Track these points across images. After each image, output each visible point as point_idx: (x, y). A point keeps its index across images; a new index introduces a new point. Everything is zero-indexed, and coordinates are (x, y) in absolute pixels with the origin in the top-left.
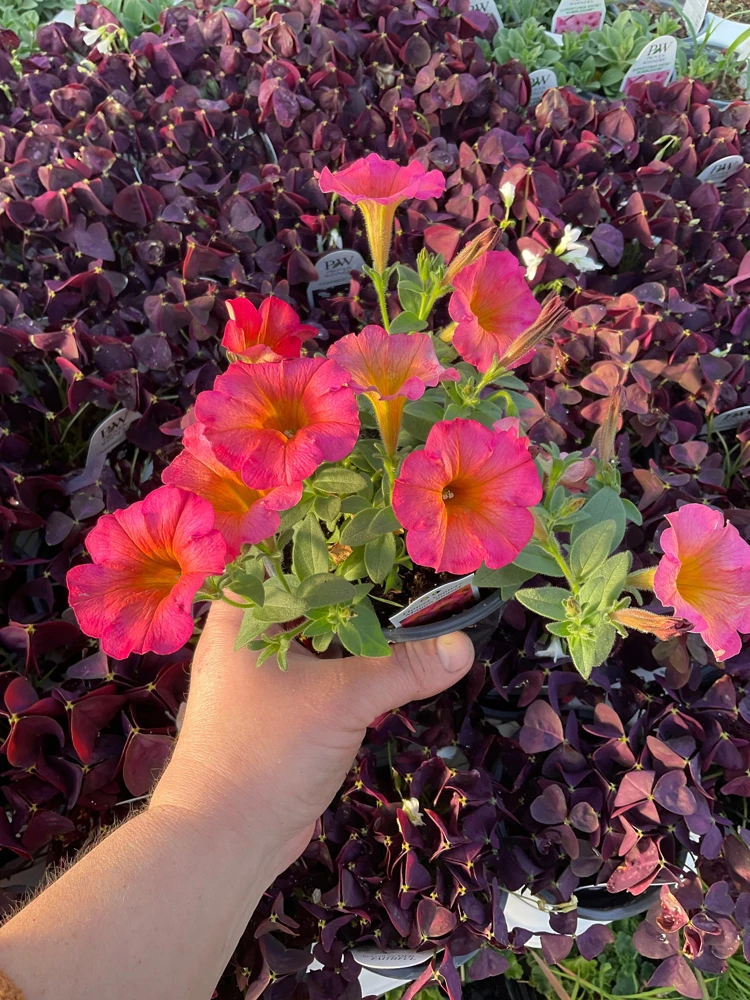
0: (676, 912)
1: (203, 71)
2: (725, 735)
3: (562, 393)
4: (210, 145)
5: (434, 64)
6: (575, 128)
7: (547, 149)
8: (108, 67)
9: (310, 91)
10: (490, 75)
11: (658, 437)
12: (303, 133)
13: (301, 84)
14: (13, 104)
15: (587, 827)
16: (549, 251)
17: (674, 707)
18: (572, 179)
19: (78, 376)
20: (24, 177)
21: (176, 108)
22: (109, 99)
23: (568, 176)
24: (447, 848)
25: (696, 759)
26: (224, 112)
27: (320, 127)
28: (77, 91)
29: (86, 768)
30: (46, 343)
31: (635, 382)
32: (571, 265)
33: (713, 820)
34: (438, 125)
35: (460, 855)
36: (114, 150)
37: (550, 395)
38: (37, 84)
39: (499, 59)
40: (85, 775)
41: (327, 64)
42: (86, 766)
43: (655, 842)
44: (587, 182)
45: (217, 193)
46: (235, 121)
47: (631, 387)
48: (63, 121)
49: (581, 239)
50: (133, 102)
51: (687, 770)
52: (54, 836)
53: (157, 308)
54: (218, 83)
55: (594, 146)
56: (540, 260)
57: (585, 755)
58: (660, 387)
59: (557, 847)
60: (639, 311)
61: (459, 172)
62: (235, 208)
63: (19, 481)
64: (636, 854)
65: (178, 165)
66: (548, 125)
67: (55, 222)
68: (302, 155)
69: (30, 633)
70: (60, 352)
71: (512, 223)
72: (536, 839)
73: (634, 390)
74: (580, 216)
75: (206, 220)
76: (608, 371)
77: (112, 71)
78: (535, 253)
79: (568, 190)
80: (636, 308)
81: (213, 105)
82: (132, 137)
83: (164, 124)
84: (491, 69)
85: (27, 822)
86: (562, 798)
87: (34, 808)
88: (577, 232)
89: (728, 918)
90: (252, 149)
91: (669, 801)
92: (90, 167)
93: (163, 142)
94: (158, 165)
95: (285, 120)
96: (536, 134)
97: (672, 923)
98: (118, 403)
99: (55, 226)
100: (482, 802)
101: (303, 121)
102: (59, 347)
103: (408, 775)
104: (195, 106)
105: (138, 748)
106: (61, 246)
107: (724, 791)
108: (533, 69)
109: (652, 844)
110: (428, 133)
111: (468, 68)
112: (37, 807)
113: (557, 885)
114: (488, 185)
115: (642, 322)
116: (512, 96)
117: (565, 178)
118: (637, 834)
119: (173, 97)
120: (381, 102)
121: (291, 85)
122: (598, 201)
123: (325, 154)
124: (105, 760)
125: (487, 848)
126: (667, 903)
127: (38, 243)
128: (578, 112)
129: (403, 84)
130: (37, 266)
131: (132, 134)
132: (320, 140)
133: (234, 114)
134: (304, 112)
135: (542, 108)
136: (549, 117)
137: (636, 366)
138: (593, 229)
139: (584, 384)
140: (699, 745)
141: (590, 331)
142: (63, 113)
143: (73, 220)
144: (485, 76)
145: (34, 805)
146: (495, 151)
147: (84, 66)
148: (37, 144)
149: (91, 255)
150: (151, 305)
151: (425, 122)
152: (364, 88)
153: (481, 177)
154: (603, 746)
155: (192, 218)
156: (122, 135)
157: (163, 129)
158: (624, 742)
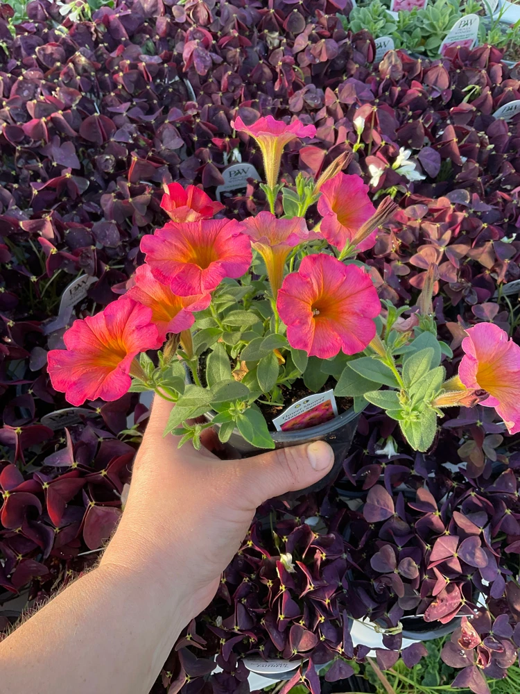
0: (472, 636)
1: (144, 35)
2: (508, 512)
3: (396, 267)
4: (148, 87)
5: (307, 32)
6: (407, 78)
7: (387, 93)
8: (76, 31)
9: (219, 50)
10: (347, 40)
11: (463, 300)
12: (214, 79)
13: (213, 45)
14: (9, 57)
15: (411, 575)
16: (388, 166)
17: (473, 491)
18: (405, 115)
19: (54, 251)
20: (17, 108)
21: (125, 61)
22: (77, 53)
23: (401, 113)
24: (312, 589)
25: (487, 528)
26: (159, 64)
27: (226, 75)
28: (54, 48)
29: (57, 530)
30: (31, 227)
31: (448, 260)
32: (404, 177)
33: (499, 571)
34: (310, 75)
35: (321, 594)
36: (80, 90)
37: (387, 269)
38: (26, 43)
39: (353, 29)
40: (56, 535)
41: (231, 31)
42: (57, 529)
43: (458, 586)
44: (415, 117)
45: (153, 122)
46: (166, 70)
47: (445, 264)
48: (45, 69)
49: (411, 158)
50: (94, 56)
51: (481, 536)
52: (34, 577)
53: (109, 203)
54: (155, 43)
55: (420, 92)
56: (382, 173)
57: (409, 523)
58: (465, 264)
59: (389, 589)
60: (452, 209)
61: (325, 109)
62: (166, 133)
63: (11, 325)
64: (444, 595)
65: (125, 102)
66: (388, 77)
67: (38, 141)
68: (213, 96)
69: (18, 433)
70: (41, 233)
71: (362, 145)
72: (374, 583)
73: (447, 266)
74: (410, 142)
75: (144, 140)
76: (429, 252)
77: (80, 34)
78: (378, 166)
79: (402, 123)
80: (450, 208)
81: (151, 59)
82: (93, 81)
83: (117, 72)
84: (348, 36)
85: (15, 567)
86: (393, 555)
87: (20, 557)
88: (408, 152)
89: (509, 640)
90: (178, 90)
91: (468, 557)
92: (63, 102)
93: (115, 85)
94: (111, 101)
95: (201, 70)
96: (379, 83)
97: (469, 643)
98: (82, 270)
99: (38, 144)
100: (337, 557)
101: (215, 71)
102: (40, 230)
103: (285, 537)
104: (138, 59)
105: (93, 516)
106: (42, 158)
107: (507, 551)
108: (377, 37)
109: (457, 588)
110: (303, 81)
111: (332, 35)
112: (22, 556)
113: (389, 615)
114: (345, 118)
115: (453, 217)
116: (362, 56)
117: (399, 115)
118: (446, 581)
119: (122, 53)
120: (270, 58)
121: (206, 46)
122: (423, 131)
123: (230, 95)
124: (71, 524)
125: (340, 589)
126: (466, 629)
127: (26, 155)
128: (409, 68)
129: (286, 46)
130: (25, 172)
131: (93, 79)
132: (226, 85)
133: (166, 65)
134: (215, 65)
135: (384, 64)
136: (389, 71)
137: (449, 249)
138: (419, 151)
139: (412, 261)
140: (490, 518)
141: (416, 224)
142: (44, 63)
143: (51, 139)
144: (344, 41)
145: (20, 555)
146: (350, 95)
147: (60, 30)
148: (26, 85)
149: (63, 164)
150: (105, 201)
151: (301, 73)
152: (257, 48)
153: (340, 112)
154: (422, 518)
155: (135, 139)
156: (86, 79)
157: (115, 76)
158: (437, 516)
